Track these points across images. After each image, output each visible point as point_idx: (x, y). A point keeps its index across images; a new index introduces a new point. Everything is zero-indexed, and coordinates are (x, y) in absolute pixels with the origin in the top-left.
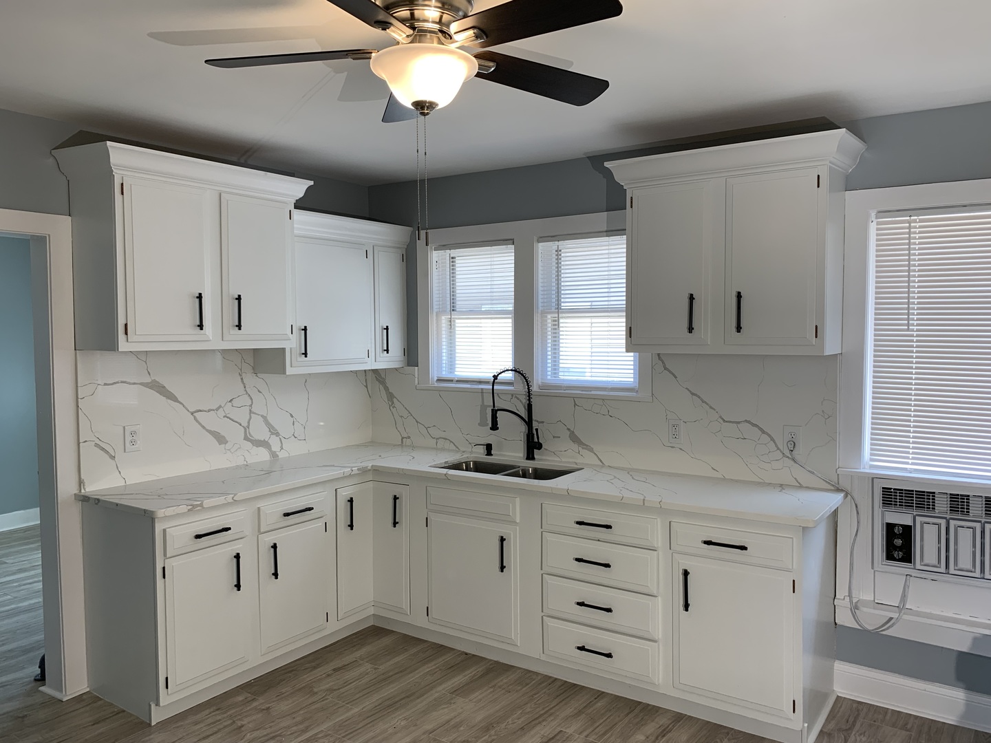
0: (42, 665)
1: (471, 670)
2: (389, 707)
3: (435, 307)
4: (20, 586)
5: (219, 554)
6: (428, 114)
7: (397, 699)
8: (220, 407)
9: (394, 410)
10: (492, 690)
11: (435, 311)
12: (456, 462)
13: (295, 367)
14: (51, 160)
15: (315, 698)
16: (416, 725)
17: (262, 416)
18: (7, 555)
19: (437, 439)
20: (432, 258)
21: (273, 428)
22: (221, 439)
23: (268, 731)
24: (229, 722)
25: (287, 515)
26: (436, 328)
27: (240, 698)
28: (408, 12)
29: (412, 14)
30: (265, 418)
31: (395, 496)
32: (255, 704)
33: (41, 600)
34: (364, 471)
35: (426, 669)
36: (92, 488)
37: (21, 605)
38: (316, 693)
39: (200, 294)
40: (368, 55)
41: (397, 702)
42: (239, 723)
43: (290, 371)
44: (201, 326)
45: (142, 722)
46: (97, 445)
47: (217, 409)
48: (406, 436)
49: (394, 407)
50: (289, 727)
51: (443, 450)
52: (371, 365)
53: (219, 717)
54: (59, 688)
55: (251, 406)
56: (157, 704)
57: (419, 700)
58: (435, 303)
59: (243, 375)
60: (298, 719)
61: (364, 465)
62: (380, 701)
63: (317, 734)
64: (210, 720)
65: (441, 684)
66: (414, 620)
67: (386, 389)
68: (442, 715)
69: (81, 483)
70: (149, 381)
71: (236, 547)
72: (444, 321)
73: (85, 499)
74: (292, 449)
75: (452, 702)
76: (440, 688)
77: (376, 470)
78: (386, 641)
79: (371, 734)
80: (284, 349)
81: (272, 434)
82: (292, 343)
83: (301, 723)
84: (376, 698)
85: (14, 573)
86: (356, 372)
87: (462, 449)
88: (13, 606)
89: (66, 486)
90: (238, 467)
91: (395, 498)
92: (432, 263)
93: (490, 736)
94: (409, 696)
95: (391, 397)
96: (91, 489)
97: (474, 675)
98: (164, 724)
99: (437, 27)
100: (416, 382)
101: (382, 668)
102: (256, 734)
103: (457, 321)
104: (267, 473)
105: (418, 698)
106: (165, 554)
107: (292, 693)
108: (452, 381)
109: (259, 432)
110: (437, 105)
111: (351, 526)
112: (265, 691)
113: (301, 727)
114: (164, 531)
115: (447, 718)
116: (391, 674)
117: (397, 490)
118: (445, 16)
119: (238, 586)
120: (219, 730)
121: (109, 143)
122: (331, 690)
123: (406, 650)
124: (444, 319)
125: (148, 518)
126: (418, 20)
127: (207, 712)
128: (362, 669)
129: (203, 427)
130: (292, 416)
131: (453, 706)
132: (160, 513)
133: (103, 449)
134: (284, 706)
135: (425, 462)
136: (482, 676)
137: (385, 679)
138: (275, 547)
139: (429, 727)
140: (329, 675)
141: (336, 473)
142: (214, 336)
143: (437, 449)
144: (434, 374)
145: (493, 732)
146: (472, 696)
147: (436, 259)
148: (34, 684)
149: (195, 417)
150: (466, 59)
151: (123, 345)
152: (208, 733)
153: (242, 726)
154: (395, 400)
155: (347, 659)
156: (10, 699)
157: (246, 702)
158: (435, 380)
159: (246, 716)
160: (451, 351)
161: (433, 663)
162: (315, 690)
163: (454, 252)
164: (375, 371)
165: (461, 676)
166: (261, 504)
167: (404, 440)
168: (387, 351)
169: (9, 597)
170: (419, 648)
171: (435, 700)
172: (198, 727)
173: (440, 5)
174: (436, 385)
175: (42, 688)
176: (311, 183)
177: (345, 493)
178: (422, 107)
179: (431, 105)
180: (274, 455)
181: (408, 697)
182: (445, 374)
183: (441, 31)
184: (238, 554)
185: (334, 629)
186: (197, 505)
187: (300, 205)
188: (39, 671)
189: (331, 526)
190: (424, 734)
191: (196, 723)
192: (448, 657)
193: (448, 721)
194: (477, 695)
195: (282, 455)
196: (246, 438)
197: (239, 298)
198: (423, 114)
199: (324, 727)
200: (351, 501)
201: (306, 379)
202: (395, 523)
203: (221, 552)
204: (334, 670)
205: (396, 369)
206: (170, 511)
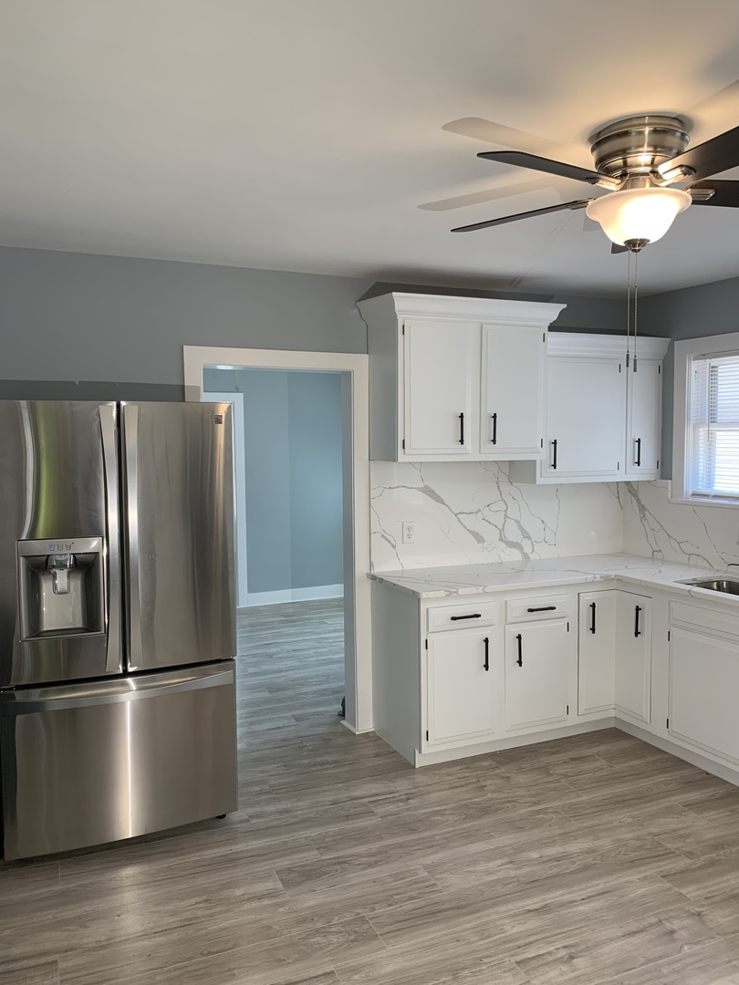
0: (343, 705)
1: (711, 790)
2: (620, 802)
3: (692, 418)
4: (334, 642)
5: (471, 636)
6: (639, 250)
7: (627, 798)
8: (479, 510)
9: (645, 523)
10: (729, 813)
11: (692, 423)
12: (706, 580)
13: (545, 477)
14: (356, 310)
15: (550, 779)
16: (641, 825)
17: (516, 521)
18: (327, 618)
19: (690, 555)
20: (690, 369)
21: (525, 532)
22: (479, 539)
23: (506, 795)
24: (475, 780)
25: (531, 610)
26: (693, 440)
27: (486, 764)
28: (621, 161)
29: (625, 163)
30: (518, 522)
31: (637, 607)
32: (497, 771)
33: (343, 655)
34: (607, 579)
35: (662, 778)
36: (379, 570)
37: (333, 657)
38: (552, 775)
39: (462, 414)
40: (585, 205)
41: (627, 800)
42: (483, 783)
43: (539, 481)
44: (462, 441)
45: (409, 764)
46: (383, 536)
47: (477, 513)
48: (657, 549)
49: (645, 520)
50: (523, 796)
51: (695, 566)
52: (622, 477)
53: (467, 775)
54: (353, 723)
55: (506, 511)
56: (420, 752)
57: (649, 804)
58: (692, 415)
59: (500, 484)
60: (532, 792)
61: (608, 573)
62: (610, 796)
63: (547, 808)
64: (459, 775)
65: (675, 795)
66: (654, 728)
67: (638, 501)
68: (670, 823)
69: (371, 565)
70: (422, 486)
71: (486, 633)
72: (701, 434)
73: (373, 578)
74: (542, 553)
75: (684, 814)
76: (671, 799)
77: (619, 580)
78: (625, 744)
79: (597, 822)
80: (535, 461)
81: (525, 537)
82: (543, 456)
83: (534, 796)
84: (605, 792)
85: (330, 632)
86: (608, 484)
87: (716, 567)
88: (329, 657)
89: (361, 568)
90: (493, 564)
91: (638, 609)
92: (690, 374)
93: (718, 855)
94: (640, 798)
95: (643, 509)
96: (377, 570)
97: (712, 796)
98: (426, 769)
99: (648, 169)
100: (669, 496)
101: (617, 767)
102: (494, 795)
103: (718, 433)
104: (518, 571)
105: (649, 802)
106: (428, 630)
107: (531, 770)
108: (708, 496)
109: (513, 534)
110: (649, 241)
111: (593, 630)
112: (508, 763)
113: (534, 799)
114: (427, 609)
115: (675, 827)
116: (626, 774)
117: (641, 602)
118: (657, 159)
119: (487, 667)
120: (467, 784)
121: (394, 293)
122: (565, 775)
123: (644, 757)
124: (702, 431)
125: (414, 598)
126: (631, 166)
127: (458, 768)
128: (598, 764)
129: (465, 527)
130: (543, 523)
131: (683, 818)
132: (424, 595)
133: (387, 540)
134: (522, 779)
135: (670, 576)
136: (721, 798)
137: (619, 778)
138: (519, 637)
139: (656, 830)
140: (565, 762)
141: (580, 578)
142: (474, 449)
143: (689, 565)
144: (689, 488)
145: (722, 852)
146: (706, 814)
147: (695, 371)
148: (338, 717)
149: (458, 519)
150: (676, 195)
151: (401, 457)
152: (457, 785)
153: (486, 786)
154: (646, 512)
155: (585, 752)
156: (320, 725)
157: (492, 768)
158: (690, 493)
159: (490, 779)
160: (710, 464)
161: (669, 775)
162: (551, 772)
163: (714, 362)
164: (628, 483)
165: (697, 793)
166: (508, 598)
167: (655, 553)
168: (639, 463)
169: (326, 650)
170: (659, 757)
171: (666, 807)
172: (450, 778)
173: (651, 149)
174: (691, 499)
175: (342, 722)
176: (565, 306)
177: (588, 598)
178: (633, 245)
179: (643, 242)
180: (526, 556)
181: (638, 798)
182: (702, 489)
183: (653, 172)
184: (487, 639)
185: (574, 723)
186: (454, 592)
187: (553, 328)
188: (341, 708)
189: (573, 627)
190: (649, 834)
191: (450, 775)
192: (685, 772)
193: (675, 830)
194: (711, 814)
195: (533, 557)
196: (501, 539)
197: (495, 416)
198: (634, 251)
199: (554, 804)
200: (593, 606)
201: (557, 489)
202: (637, 633)
203: (474, 634)
204: (571, 759)
205: (648, 482)
206: (431, 594)
